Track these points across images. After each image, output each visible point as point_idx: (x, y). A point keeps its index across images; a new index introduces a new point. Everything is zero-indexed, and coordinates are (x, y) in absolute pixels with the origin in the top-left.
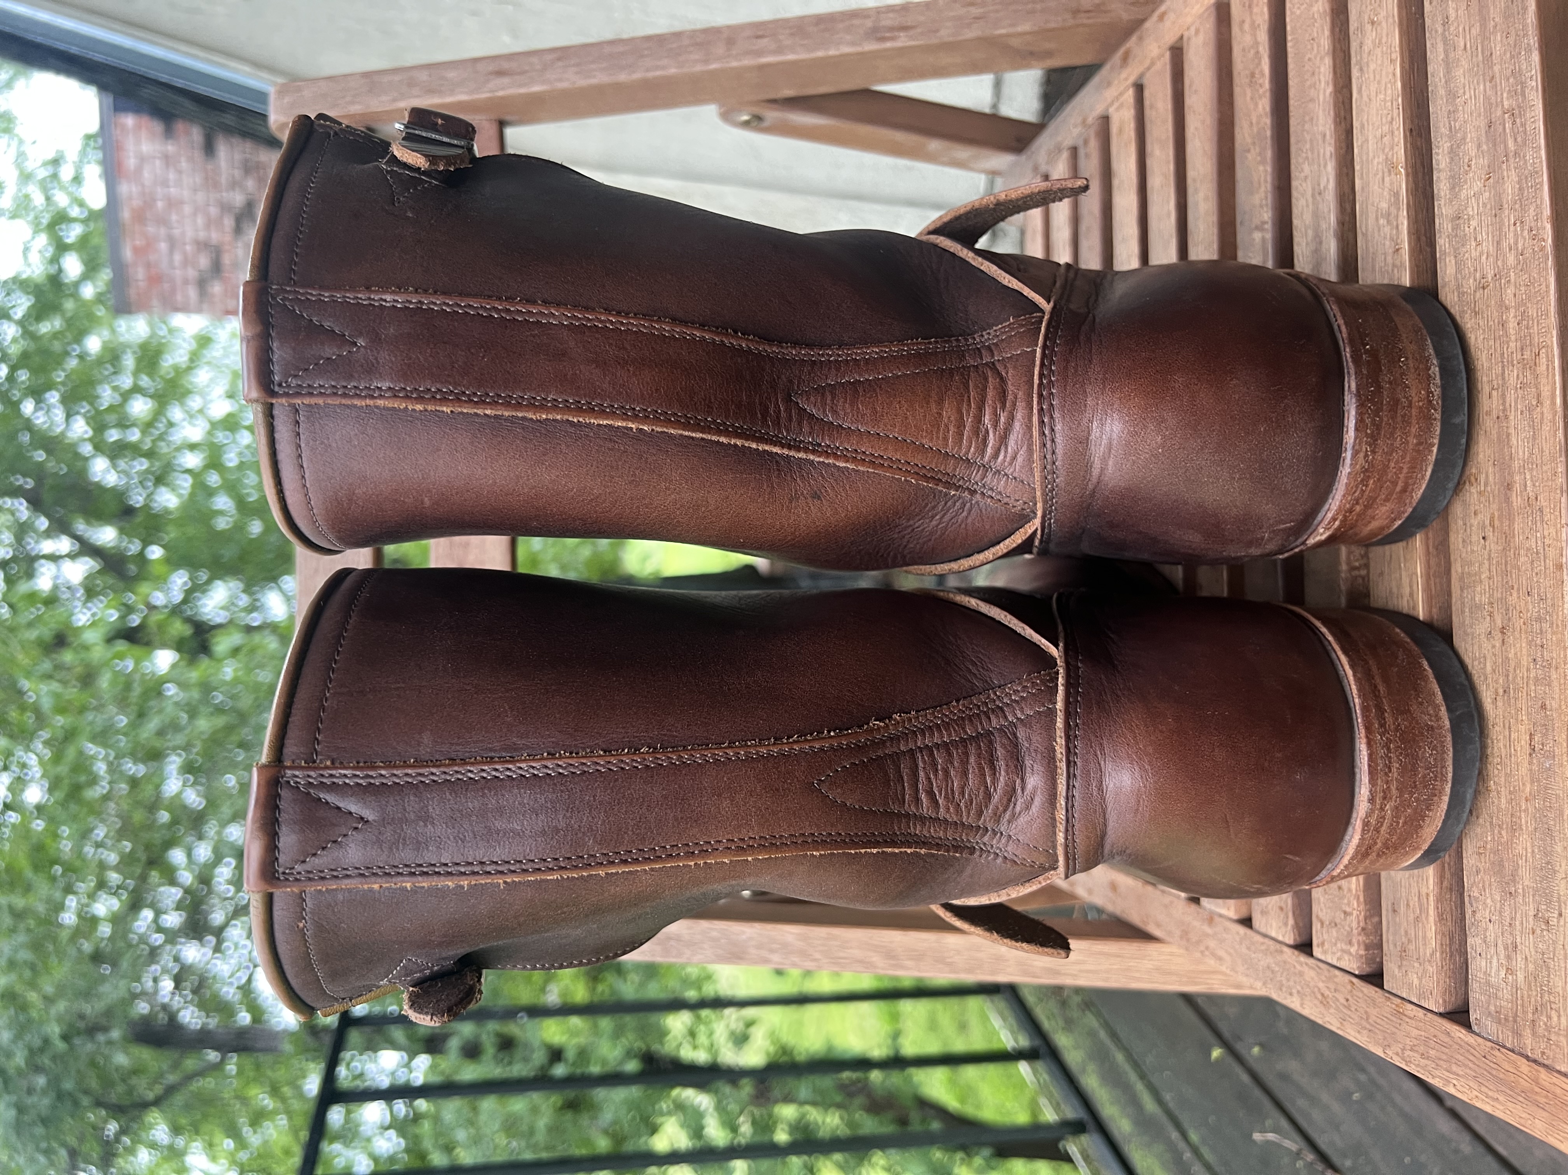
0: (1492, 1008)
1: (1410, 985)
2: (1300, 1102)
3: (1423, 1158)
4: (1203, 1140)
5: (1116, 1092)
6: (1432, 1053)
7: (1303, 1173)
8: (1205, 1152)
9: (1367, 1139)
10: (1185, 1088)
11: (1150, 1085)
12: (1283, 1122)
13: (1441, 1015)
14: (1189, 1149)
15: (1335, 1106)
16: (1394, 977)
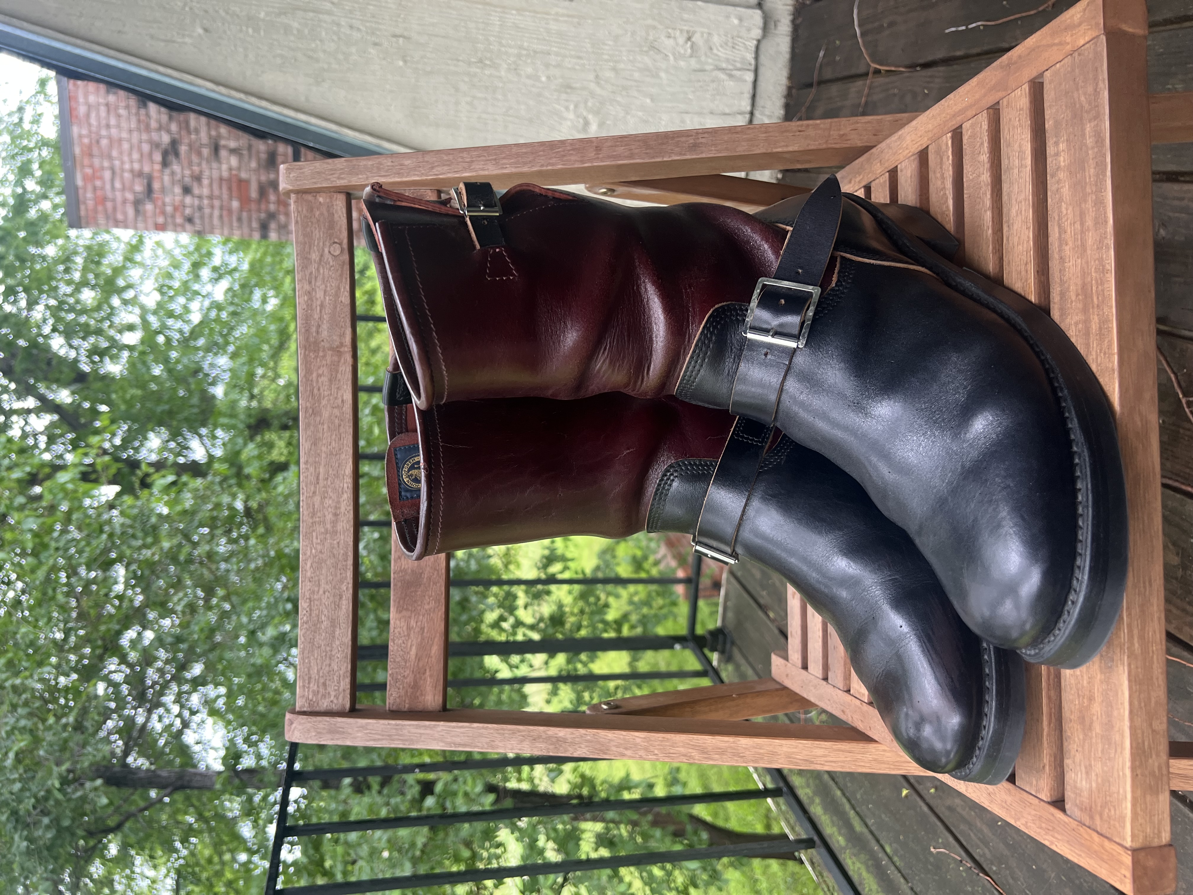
0: (1078, 802)
1: (1031, 784)
2: (962, 827)
3: (1045, 866)
4: (896, 852)
5: (835, 818)
6: (1044, 825)
7: (964, 874)
8: (896, 859)
9: (1006, 852)
10: (883, 816)
11: (858, 813)
12: (951, 839)
13: (1049, 803)
14: (886, 858)
15: (986, 830)
16: (1021, 778)
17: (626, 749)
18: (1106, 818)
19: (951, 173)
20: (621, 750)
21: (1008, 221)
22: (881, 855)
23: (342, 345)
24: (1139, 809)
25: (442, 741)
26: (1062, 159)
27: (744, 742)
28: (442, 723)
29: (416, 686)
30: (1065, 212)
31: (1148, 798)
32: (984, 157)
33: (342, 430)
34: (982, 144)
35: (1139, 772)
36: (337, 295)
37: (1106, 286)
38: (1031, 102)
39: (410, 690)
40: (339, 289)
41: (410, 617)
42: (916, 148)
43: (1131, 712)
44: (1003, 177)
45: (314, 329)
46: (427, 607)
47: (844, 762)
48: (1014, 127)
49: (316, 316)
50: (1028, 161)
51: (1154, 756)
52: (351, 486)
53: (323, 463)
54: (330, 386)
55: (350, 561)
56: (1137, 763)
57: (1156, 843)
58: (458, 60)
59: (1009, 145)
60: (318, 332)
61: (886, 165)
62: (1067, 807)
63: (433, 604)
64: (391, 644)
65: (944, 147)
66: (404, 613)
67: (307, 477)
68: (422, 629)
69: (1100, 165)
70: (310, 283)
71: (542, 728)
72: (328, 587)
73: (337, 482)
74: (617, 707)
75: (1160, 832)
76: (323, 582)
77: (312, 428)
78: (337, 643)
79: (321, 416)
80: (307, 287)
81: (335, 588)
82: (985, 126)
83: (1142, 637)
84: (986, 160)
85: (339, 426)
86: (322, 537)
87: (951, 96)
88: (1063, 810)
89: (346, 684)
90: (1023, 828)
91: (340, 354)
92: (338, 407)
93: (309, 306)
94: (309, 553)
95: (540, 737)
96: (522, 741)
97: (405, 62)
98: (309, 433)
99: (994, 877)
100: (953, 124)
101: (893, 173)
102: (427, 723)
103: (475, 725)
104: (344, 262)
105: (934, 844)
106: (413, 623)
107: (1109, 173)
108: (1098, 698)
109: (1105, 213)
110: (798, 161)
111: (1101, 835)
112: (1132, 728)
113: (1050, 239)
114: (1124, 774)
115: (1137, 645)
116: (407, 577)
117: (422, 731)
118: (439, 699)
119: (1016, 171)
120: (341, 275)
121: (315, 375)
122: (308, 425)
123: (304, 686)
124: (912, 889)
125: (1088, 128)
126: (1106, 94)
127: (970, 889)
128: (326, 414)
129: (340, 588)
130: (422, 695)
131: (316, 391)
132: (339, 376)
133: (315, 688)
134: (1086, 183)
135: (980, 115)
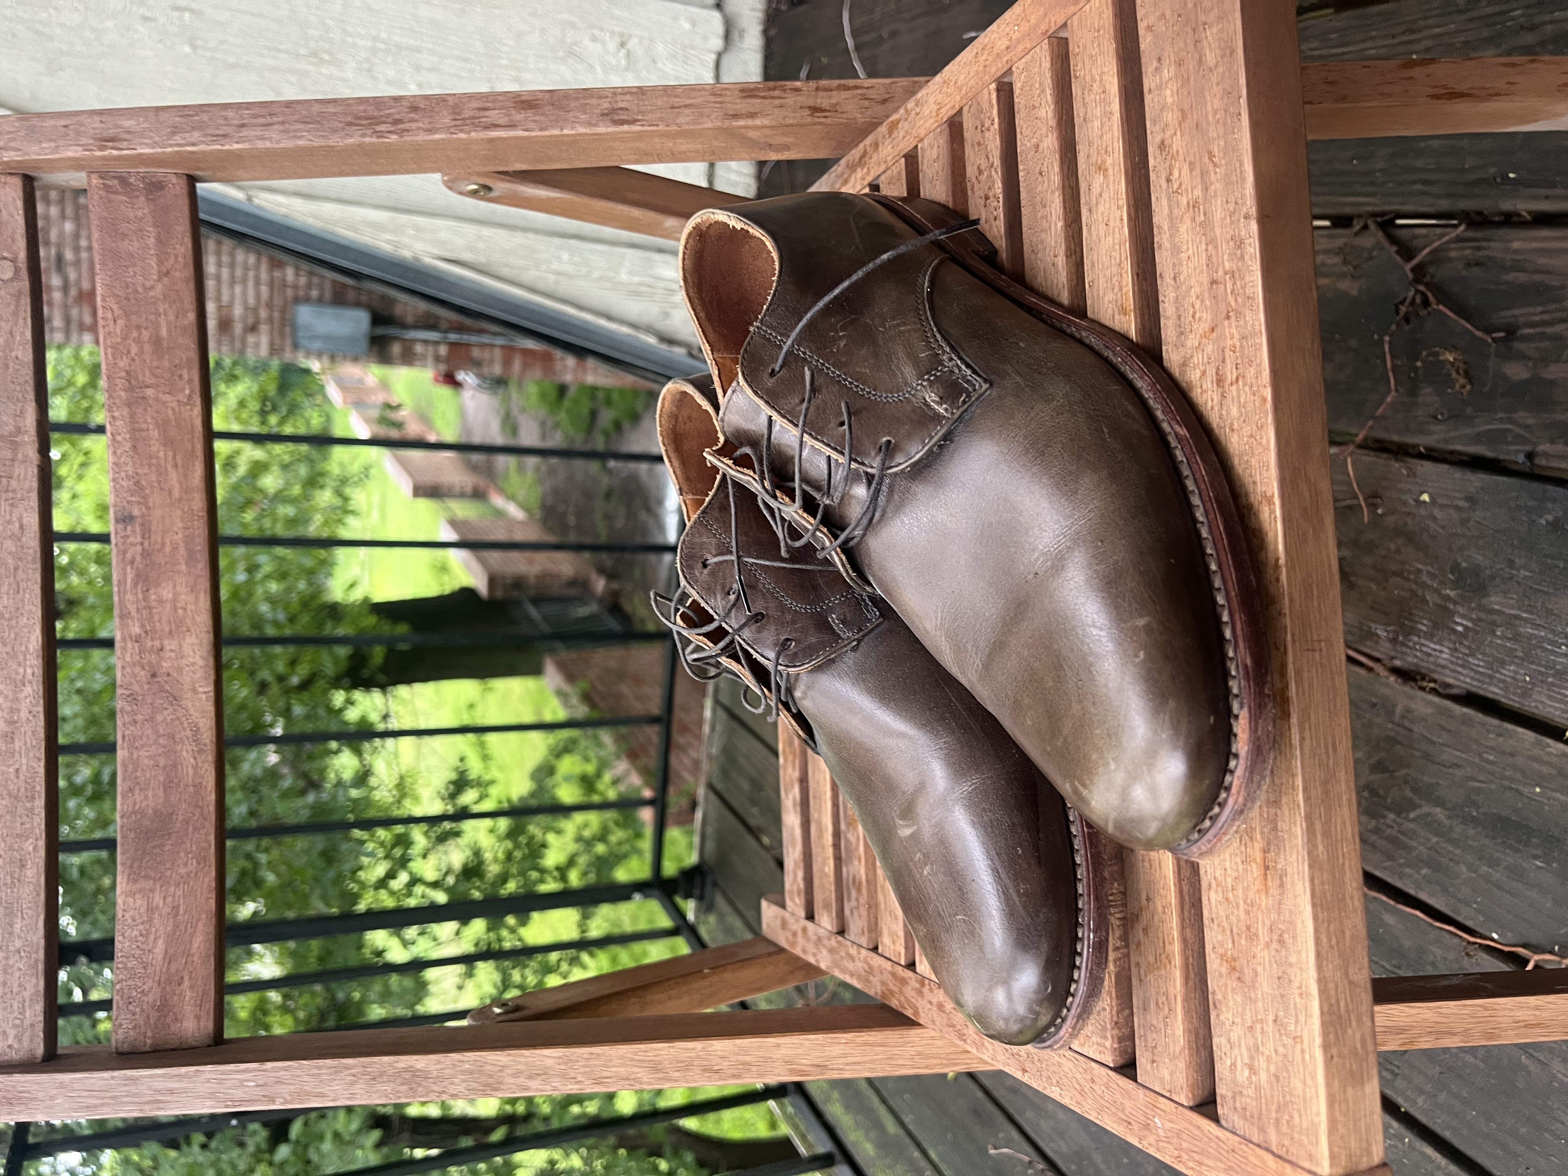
0: (1238, 1104)
1: (1162, 1080)
3: (1139, 1158)
4: (942, 1156)
5: (859, 1118)
6: (1185, 1145)
8: (944, 1168)
9: (1089, 1144)
10: (924, 1108)
11: (890, 1109)
12: (1015, 1134)
13: (1191, 1108)
14: (930, 1167)
16: (1146, 1071)
17: (530, 1077)
18: (1284, 1129)
19: (998, 143)
20: (521, 1080)
21: (1088, 203)
22: (923, 1163)
23: (19, 431)
24: (1337, 1113)
25: (210, 1099)
26: (1168, 92)
27: (720, 1046)
28: (209, 1068)
29: (164, 1007)
31: (1350, 1091)
32: (1048, 110)
33: (21, 575)
34: (1043, 91)
35: (1334, 1051)
36: (8, 347)
37: (1247, 279)
38: (1115, 15)
39: (154, 1015)
40: (13, 336)
41: (152, 891)
42: (944, 114)
43: (1318, 955)
44: (1078, 136)
46: (183, 871)
47: (873, 1061)
48: (1090, 57)
50: (1116, 106)
51: (1354, 1023)
52: (39, 671)
56: (1332, 1037)
57: (1364, 1164)
58: (280, 51)
59: (1084, 86)
61: (901, 146)
62: (1220, 1111)
63: (193, 866)
64: (118, 938)
65: (985, 105)
66: (142, 884)
68: (176, 908)
69: (1229, 92)
71: (386, 1059)
74: (517, 1009)
75: (1369, 1145)
78: (18, 943)
81: (11, 848)
82: (1047, 64)
83: (1326, 834)
84: (1050, 114)
85: (16, 569)
87: (992, 27)
88: (1215, 1119)
89: (36, 1013)
90: (1152, 1151)
91: (15, 446)
92: (13, 536)
95: (382, 1074)
96: (352, 1084)
97: (194, 47)
100: (997, 69)
101: (912, 159)
102: (183, 1070)
103: (269, 1065)
104: (20, 293)
105: (993, 1141)
106: (158, 900)
107: (1243, 101)
108: (1263, 935)
109: (1241, 165)
111: (1279, 1157)
112: (1322, 981)
113: (1155, 220)
114: (1312, 1057)
115: (1321, 848)
116: (147, 823)
117: (176, 1085)
118: (208, 1025)
119: (1097, 124)
120: (15, 313)
125: (1208, 38)
129: (22, 849)
130: (176, 1020)
132: (15, 483)
134: (1208, 124)
135: (1038, 49)
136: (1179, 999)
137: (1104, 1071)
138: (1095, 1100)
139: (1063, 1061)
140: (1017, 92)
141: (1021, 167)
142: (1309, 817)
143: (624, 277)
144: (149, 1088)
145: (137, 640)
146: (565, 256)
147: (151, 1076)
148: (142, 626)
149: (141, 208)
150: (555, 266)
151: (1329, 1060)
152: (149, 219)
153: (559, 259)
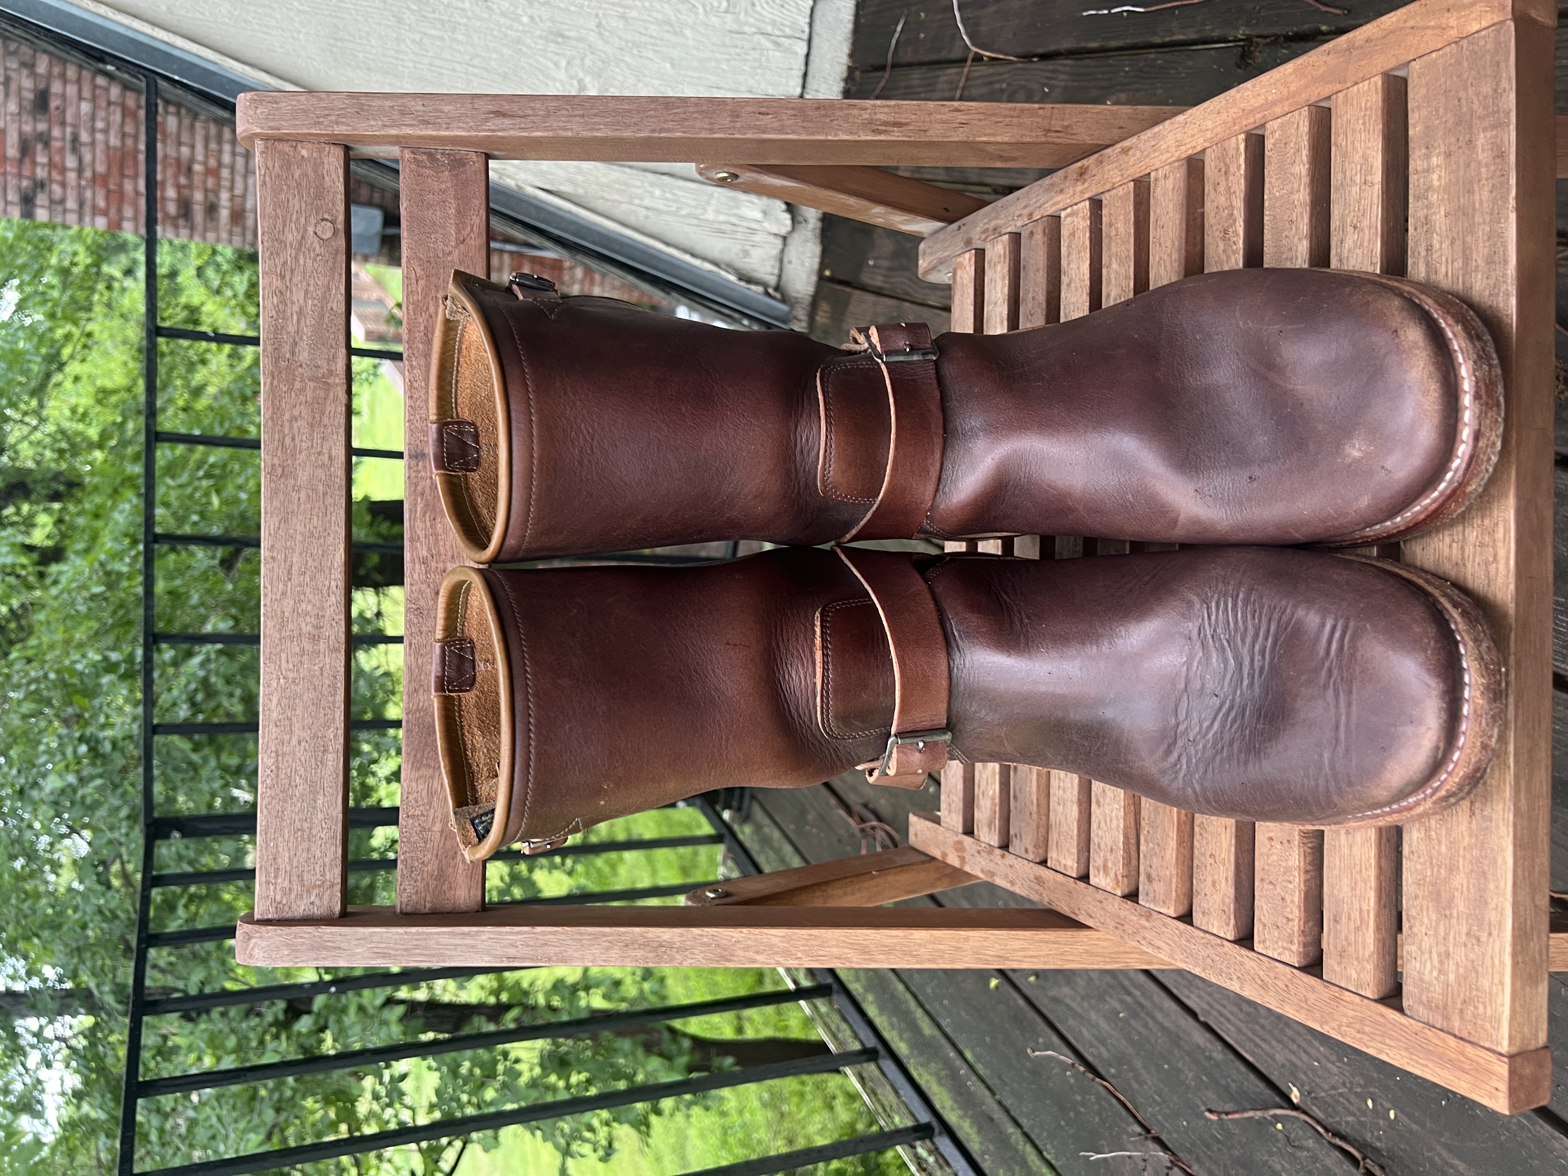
0: (1424, 998)
1: (1349, 979)
2: (1071, 1022)
3: (1180, 1065)
4: (978, 1057)
5: (895, 1020)
6: (1367, 1030)
7: (1072, 1081)
8: (979, 1067)
9: (1130, 1050)
10: (963, 1014)
11: (927, 1013)
12: (1055, 1039)
13: (1376, 1001)
14: (965, 1066)
15: (1103, 1024)
16: (1333, 971)
18: (1468, 1015)
19: (1243, 187)
20: (753, 954)
22: (959, 1062)
23: (331, 373)
25: (489, 954)
26: (1435, 176)
28: (488, 929)
29: (441, 876)
30: (1436, 245)
31: (1528, 990)
32: (1302, 168)
33: (329, 500)
34: (1298, 150)
35: (1519, 957)
36: (325, 299)
38: (1384, 100)
39: (432, 883)
40: (329, 289)
41: (432, 778)
42: (1187, 151)
44: (1333, 196)
45: (287, 348)
48: (1354, 131)
49: (291, 329)
50: (1378, 177)
51: (1535, 933)
53: (298, 551)
54: (311, 435)
55: (340, 696)
56: (1521, 945)
57: (1532, 1045)
59: (1345, 155)
60: (293, 353)
61: (1131, 171)
62: (1405, 1002)
65: (1232, 152)
66: (424, 771)
67: (272, 570)
69: (1500, 187)
70: (283, 277)
72: (306, 735)
73: (320, 578)
74: (725, 893)
75: (1537, 1032)
76: (297, 726)
77: (281, 497)
78: (320, 816)
79: (296, 479)
80: (277, 283)
81: (316, 735)
82: (1304, 128)
84: (1304, 173)
86: (296, 660)
87: (1248, 84)
88: (1399, 1008)
89: (334, 877)
91: (328, 386)
93: (281, 313)
94: (274, 684)
98: (276, 503)
99: (1112, 1081)
100: (1249, 122)
101: (1143, 183)
102: (466, 929)
103: (539, 929)
104: (337, 250)
105: (1032, 1044)
106: (436, 785)
108: (1464, 867)
109: (1504, 250)
110: (1001, 158)
111: (1461, 1039)
114: (1499, 960)
117: (457, 942)
118: (478, 894)
119: (1355, 189)
120: (333, 269)
121: (287, 416)
122: (274, 493)
123: (268, 883)
124: (1000, 1103)
125: (1482, 140)
126: (1513, 96)
127: (1079, 1098)
128: (303, 477)
129: (324, 737)
130: (450, 888)
131: (288, 441)
132: (325, 420)
133: (286, 884)
134: (1474, 209)
135: (1296, 113)
136: (1372, 914)
137: (1288, 969)
138: (1277, 992)
139: (1247, 961)
140: (1269, 144)
141: (1266, 212)
142: (1516, 776)
143: (710, 216)
144: (438, 943)
145: (424, 562)
146: (658, 192)
147: (439, 933)
148: (429, 550)
149: (446, 180)
150: (646, 202)
151: (1515, 964)
152: (452, 192)
153: (652, 194)
